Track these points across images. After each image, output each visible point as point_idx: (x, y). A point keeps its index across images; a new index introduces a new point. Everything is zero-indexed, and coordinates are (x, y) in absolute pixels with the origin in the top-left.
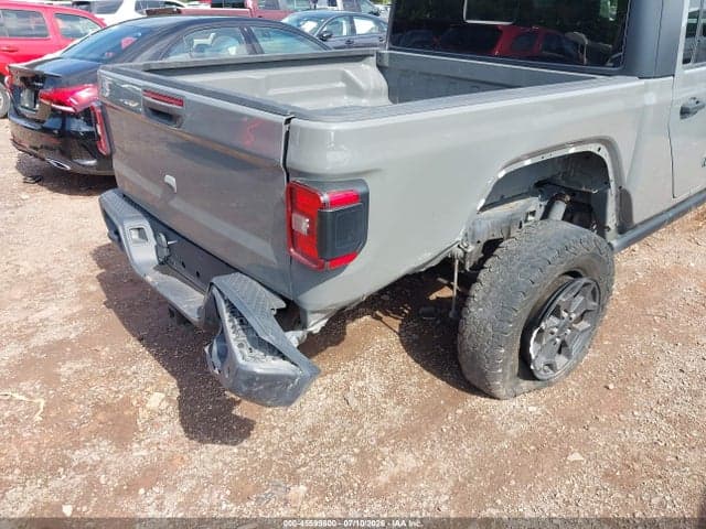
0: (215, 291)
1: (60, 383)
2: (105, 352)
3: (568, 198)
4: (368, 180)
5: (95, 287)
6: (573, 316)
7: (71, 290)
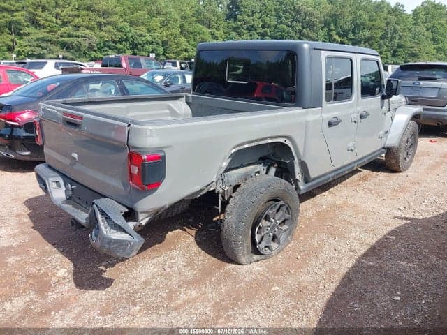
0: (94, 206)
1: (8, 267)
2: (33, 251)
3: (276, 165)
4: (166, 151)
5: (27, 220)
6: (278, 221)
7: (13, 221)
